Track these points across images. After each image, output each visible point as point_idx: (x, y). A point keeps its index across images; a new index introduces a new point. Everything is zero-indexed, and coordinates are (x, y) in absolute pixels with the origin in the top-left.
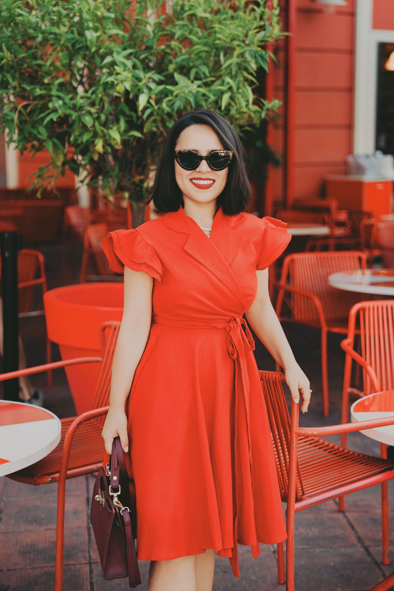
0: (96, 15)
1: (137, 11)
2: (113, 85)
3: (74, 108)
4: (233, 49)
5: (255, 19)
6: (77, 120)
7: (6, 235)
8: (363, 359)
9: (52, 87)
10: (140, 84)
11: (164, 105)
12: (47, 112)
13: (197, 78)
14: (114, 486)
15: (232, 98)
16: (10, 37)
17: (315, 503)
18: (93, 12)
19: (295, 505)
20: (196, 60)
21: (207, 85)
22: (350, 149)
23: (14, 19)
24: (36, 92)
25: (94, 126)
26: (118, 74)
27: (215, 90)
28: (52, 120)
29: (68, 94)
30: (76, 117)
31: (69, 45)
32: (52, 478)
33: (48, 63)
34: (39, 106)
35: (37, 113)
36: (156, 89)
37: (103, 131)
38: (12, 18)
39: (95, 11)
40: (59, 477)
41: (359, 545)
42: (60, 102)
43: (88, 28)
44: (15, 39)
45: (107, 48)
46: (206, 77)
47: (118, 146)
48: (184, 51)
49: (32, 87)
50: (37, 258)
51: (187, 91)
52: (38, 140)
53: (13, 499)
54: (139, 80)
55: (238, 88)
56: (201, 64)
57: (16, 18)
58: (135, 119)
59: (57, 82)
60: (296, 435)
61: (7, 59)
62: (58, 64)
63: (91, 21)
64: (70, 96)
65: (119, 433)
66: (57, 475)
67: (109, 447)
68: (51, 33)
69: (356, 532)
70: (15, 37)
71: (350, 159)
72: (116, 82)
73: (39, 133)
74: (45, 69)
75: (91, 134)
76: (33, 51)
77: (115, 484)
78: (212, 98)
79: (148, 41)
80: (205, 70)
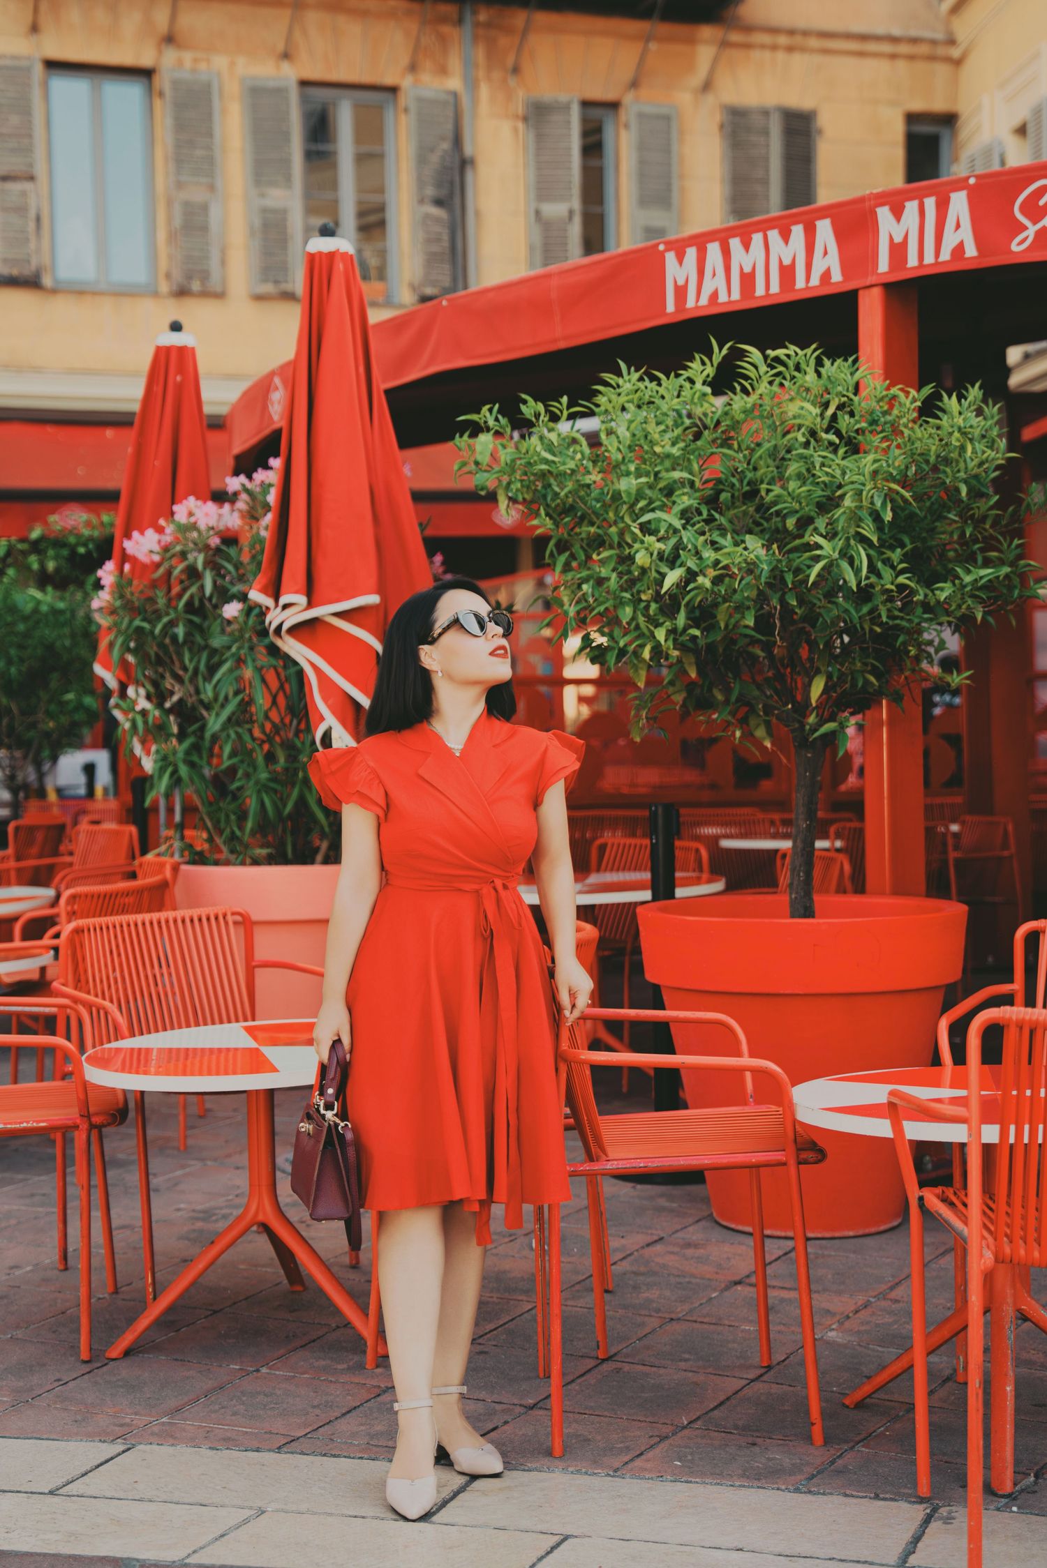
7: (653, 808)
65: (340, 1035)
67: (325, 1053)
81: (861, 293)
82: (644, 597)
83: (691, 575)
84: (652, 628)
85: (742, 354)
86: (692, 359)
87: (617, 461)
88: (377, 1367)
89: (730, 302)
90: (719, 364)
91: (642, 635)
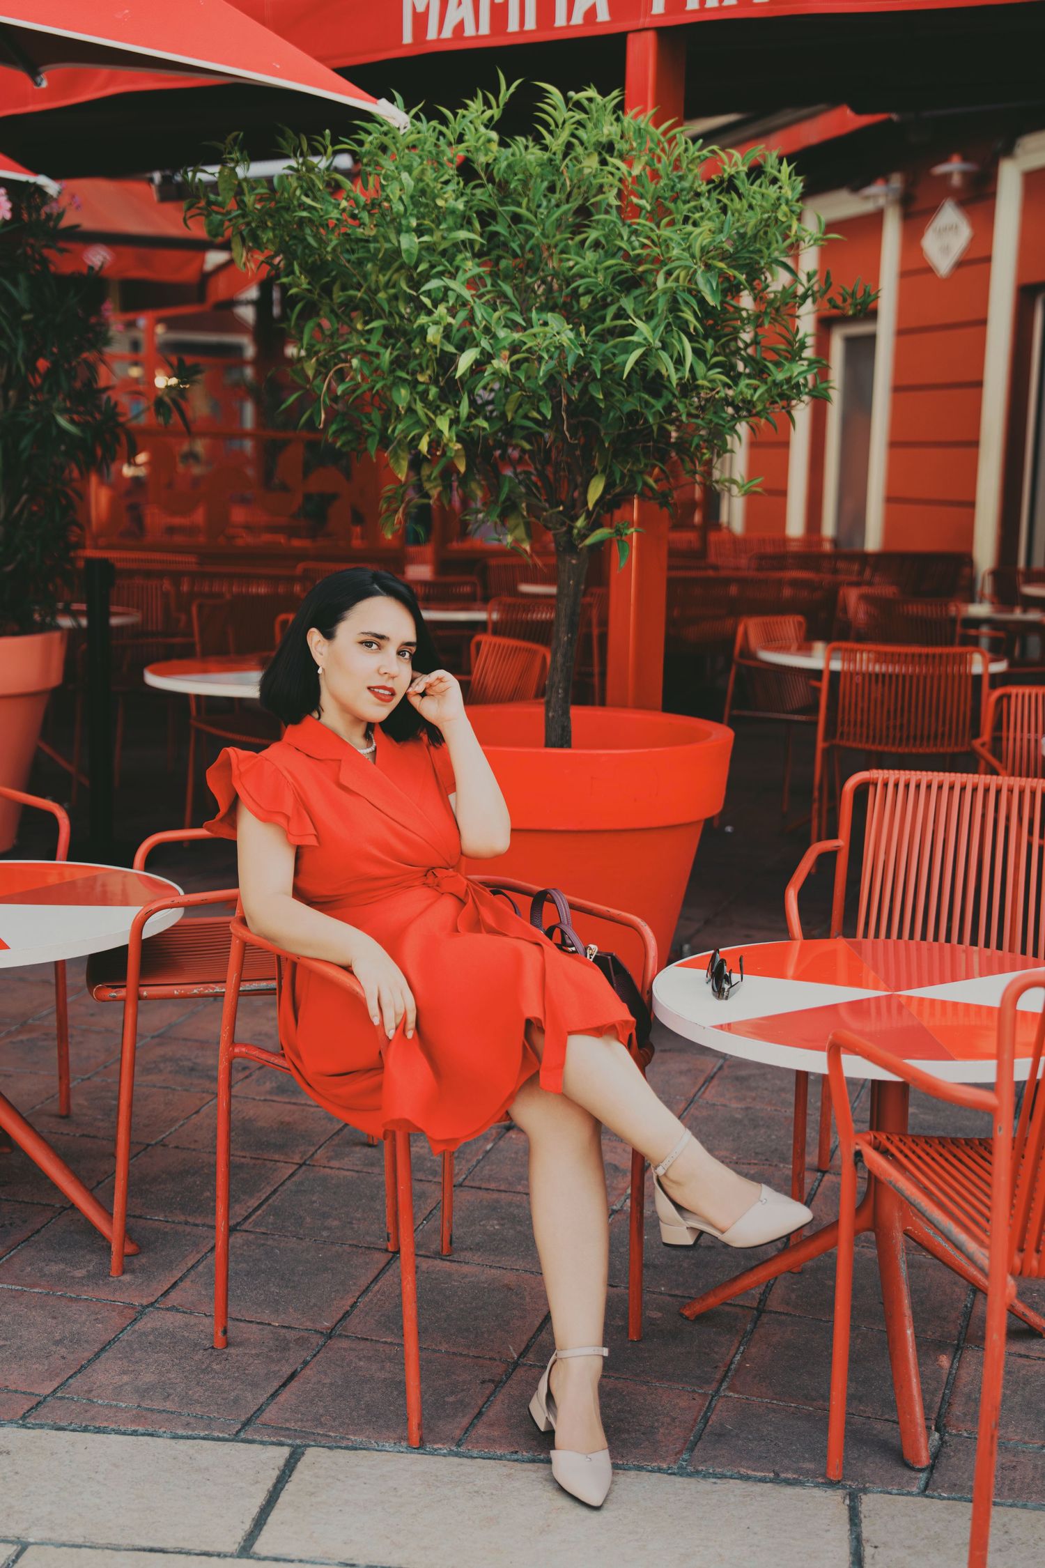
25: (409, 407)
37: (429, 417)
43: (408, 230)
63: (413, 216)
81: (630, 36)
82: (421, 378)
83: (486, 358)
84: (433, 416)
85: (542, 95)
86: (472, 96)
87: (398, 213)
88: (124, 1272)
89: (477, 37)
90: (506, 104)
91: (418, 422)
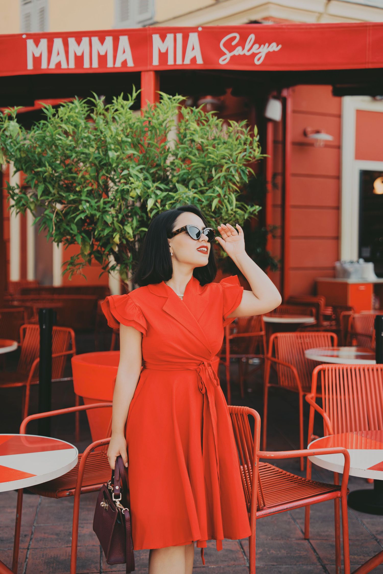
0: (118, 140)
1: (149, 137)
2: (128, 191)
3: (98, 209)
4: (222, 166)
5: (240, 143)
6: (100, 218)
7: (44, 311)
8: (323, 410)
9: (82, 194)
10: (149, 191)
11: (167, 207)
12: (78, 213)
13: (194, 187)
14: (116, 494)
15: (220, 202)
16: (52, 156)
17: (273, 512)
18: (114, 137)
19: (257, 513)
20: (195, 174)
21: (202, 192)
22: (337, 256)
23: (55, 142)
24: (70, 197)
25: (113, 223)
26: (132, 183)
27: (208, 196)
28: (81, 218)
29: (95, 199)
30: (99, 216)
31: (97, 162)
32: (69, 492)
33: (80, 176)
34: (72, 208)
35: (71, 213)
36: (161, 194)
37: (120, 227)
38: (53, 142)
39: (116, 137)
40: (75, 492)
41: (318, 564)
42: (88, 205)
43: (111, 149)
44: (55, 157)
45: (125, 164)
46: (201, 186)
47: (131, 238)
48: (183, 166)
49: (68, 194)
50: (69, 333)
51: (185, 197)
52: (70, 234)
53: (42, 525)
54: (149, 188)
55: (225, 195)
56: (198, 177)
57: (56, 142)
58: (145, 219)
59: (86, 190)
60: (257, 457)
61: (49, 172)
62: (87, 176)
63: (113, 144)
64: (96, 200)
65: (121, 453)
66: (73, 490)
67: (112, 464)
68: (83, 153)
69: (317, 554)
70: (56, 156)
71: (338, 264)
72: (130, 189)
73: (71, 229)
74: (78, 181)
75: (110, 230)
76: (70, 167)
77: (117, 493)
78: (205, 203)
79: (158, 160)
80: (200, 181)
81: (143, 74)
